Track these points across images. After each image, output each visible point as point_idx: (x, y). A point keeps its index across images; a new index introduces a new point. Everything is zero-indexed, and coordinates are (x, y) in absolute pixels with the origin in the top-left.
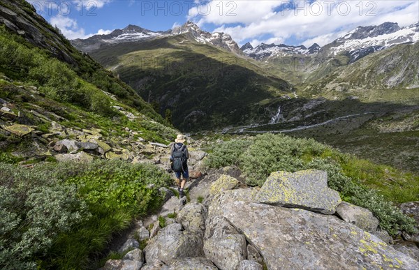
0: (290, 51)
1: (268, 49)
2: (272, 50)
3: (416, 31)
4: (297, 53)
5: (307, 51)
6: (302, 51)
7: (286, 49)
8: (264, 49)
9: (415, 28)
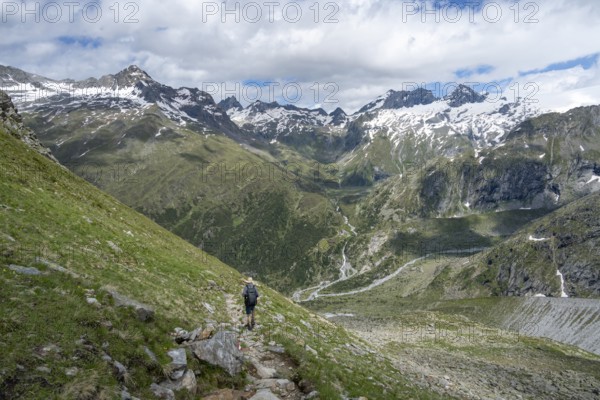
0: (303, 117)
1: (269, 111)
2: (276, 114)
3: (453, 105)
4: (315, 122)
5: (329, 119)
6: (321, 118)
7: (298, 113)
8: (262, 112)
9: (449, 101)
